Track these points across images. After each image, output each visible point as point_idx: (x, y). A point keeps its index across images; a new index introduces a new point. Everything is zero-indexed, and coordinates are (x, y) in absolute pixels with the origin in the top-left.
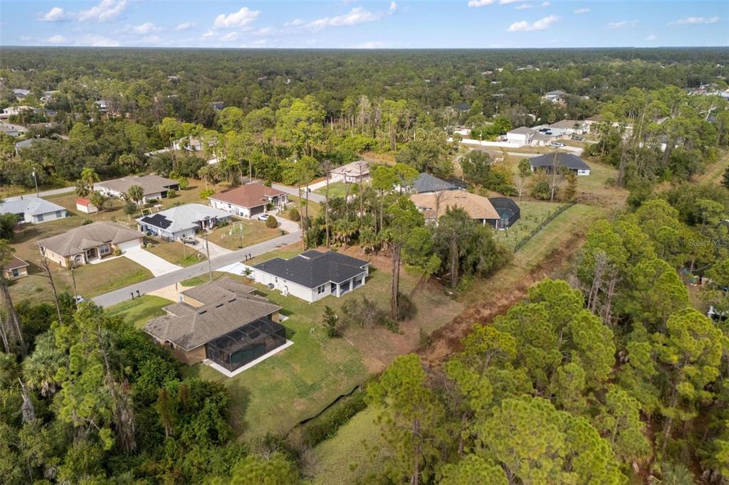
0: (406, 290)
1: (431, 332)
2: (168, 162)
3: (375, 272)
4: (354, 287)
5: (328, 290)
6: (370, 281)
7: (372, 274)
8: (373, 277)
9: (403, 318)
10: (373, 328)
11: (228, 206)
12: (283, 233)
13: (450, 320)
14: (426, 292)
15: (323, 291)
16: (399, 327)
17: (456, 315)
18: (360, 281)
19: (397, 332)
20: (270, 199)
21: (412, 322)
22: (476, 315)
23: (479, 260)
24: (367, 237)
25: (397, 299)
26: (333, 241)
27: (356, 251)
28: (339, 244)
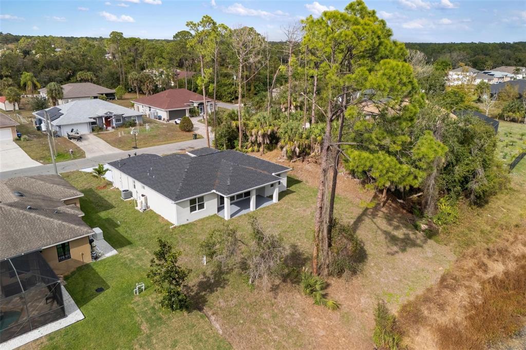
0: (346, 215)
1: (398, 308)
2: (115, 77)
3: (297, 185)
4: (257, 205)
5: (211, 206)
6: (287, 198)
7: (292, 188)
8: (293, 192)
9: (340, 273)
10: (275, 289)
11: (148, 109)
12: (195, 137)
13: (433, 281)
14: (381, 222)
15: (201, 206)
16: (329, 290)
17: (441, 270)
18: (271, 197)
19: (325, 304)
20: (196, 105)
21: (357, 281)
22: (480, 273)
23: (474, 174)
24: (289, 132)
25: (329, 231)
26: (248, 144)
27: (276, 156)
28: (256, 148)
